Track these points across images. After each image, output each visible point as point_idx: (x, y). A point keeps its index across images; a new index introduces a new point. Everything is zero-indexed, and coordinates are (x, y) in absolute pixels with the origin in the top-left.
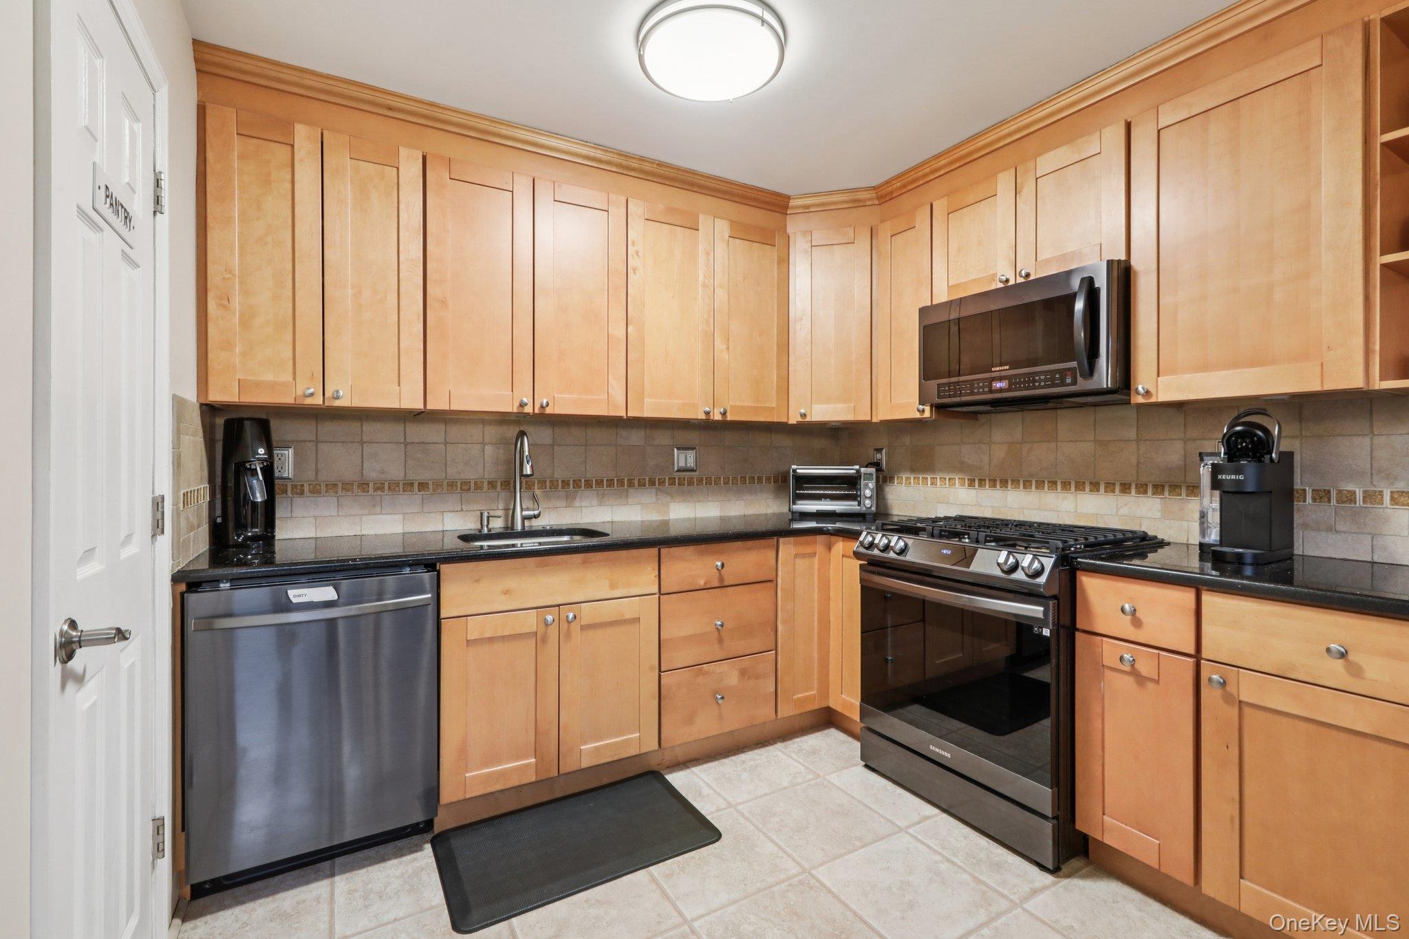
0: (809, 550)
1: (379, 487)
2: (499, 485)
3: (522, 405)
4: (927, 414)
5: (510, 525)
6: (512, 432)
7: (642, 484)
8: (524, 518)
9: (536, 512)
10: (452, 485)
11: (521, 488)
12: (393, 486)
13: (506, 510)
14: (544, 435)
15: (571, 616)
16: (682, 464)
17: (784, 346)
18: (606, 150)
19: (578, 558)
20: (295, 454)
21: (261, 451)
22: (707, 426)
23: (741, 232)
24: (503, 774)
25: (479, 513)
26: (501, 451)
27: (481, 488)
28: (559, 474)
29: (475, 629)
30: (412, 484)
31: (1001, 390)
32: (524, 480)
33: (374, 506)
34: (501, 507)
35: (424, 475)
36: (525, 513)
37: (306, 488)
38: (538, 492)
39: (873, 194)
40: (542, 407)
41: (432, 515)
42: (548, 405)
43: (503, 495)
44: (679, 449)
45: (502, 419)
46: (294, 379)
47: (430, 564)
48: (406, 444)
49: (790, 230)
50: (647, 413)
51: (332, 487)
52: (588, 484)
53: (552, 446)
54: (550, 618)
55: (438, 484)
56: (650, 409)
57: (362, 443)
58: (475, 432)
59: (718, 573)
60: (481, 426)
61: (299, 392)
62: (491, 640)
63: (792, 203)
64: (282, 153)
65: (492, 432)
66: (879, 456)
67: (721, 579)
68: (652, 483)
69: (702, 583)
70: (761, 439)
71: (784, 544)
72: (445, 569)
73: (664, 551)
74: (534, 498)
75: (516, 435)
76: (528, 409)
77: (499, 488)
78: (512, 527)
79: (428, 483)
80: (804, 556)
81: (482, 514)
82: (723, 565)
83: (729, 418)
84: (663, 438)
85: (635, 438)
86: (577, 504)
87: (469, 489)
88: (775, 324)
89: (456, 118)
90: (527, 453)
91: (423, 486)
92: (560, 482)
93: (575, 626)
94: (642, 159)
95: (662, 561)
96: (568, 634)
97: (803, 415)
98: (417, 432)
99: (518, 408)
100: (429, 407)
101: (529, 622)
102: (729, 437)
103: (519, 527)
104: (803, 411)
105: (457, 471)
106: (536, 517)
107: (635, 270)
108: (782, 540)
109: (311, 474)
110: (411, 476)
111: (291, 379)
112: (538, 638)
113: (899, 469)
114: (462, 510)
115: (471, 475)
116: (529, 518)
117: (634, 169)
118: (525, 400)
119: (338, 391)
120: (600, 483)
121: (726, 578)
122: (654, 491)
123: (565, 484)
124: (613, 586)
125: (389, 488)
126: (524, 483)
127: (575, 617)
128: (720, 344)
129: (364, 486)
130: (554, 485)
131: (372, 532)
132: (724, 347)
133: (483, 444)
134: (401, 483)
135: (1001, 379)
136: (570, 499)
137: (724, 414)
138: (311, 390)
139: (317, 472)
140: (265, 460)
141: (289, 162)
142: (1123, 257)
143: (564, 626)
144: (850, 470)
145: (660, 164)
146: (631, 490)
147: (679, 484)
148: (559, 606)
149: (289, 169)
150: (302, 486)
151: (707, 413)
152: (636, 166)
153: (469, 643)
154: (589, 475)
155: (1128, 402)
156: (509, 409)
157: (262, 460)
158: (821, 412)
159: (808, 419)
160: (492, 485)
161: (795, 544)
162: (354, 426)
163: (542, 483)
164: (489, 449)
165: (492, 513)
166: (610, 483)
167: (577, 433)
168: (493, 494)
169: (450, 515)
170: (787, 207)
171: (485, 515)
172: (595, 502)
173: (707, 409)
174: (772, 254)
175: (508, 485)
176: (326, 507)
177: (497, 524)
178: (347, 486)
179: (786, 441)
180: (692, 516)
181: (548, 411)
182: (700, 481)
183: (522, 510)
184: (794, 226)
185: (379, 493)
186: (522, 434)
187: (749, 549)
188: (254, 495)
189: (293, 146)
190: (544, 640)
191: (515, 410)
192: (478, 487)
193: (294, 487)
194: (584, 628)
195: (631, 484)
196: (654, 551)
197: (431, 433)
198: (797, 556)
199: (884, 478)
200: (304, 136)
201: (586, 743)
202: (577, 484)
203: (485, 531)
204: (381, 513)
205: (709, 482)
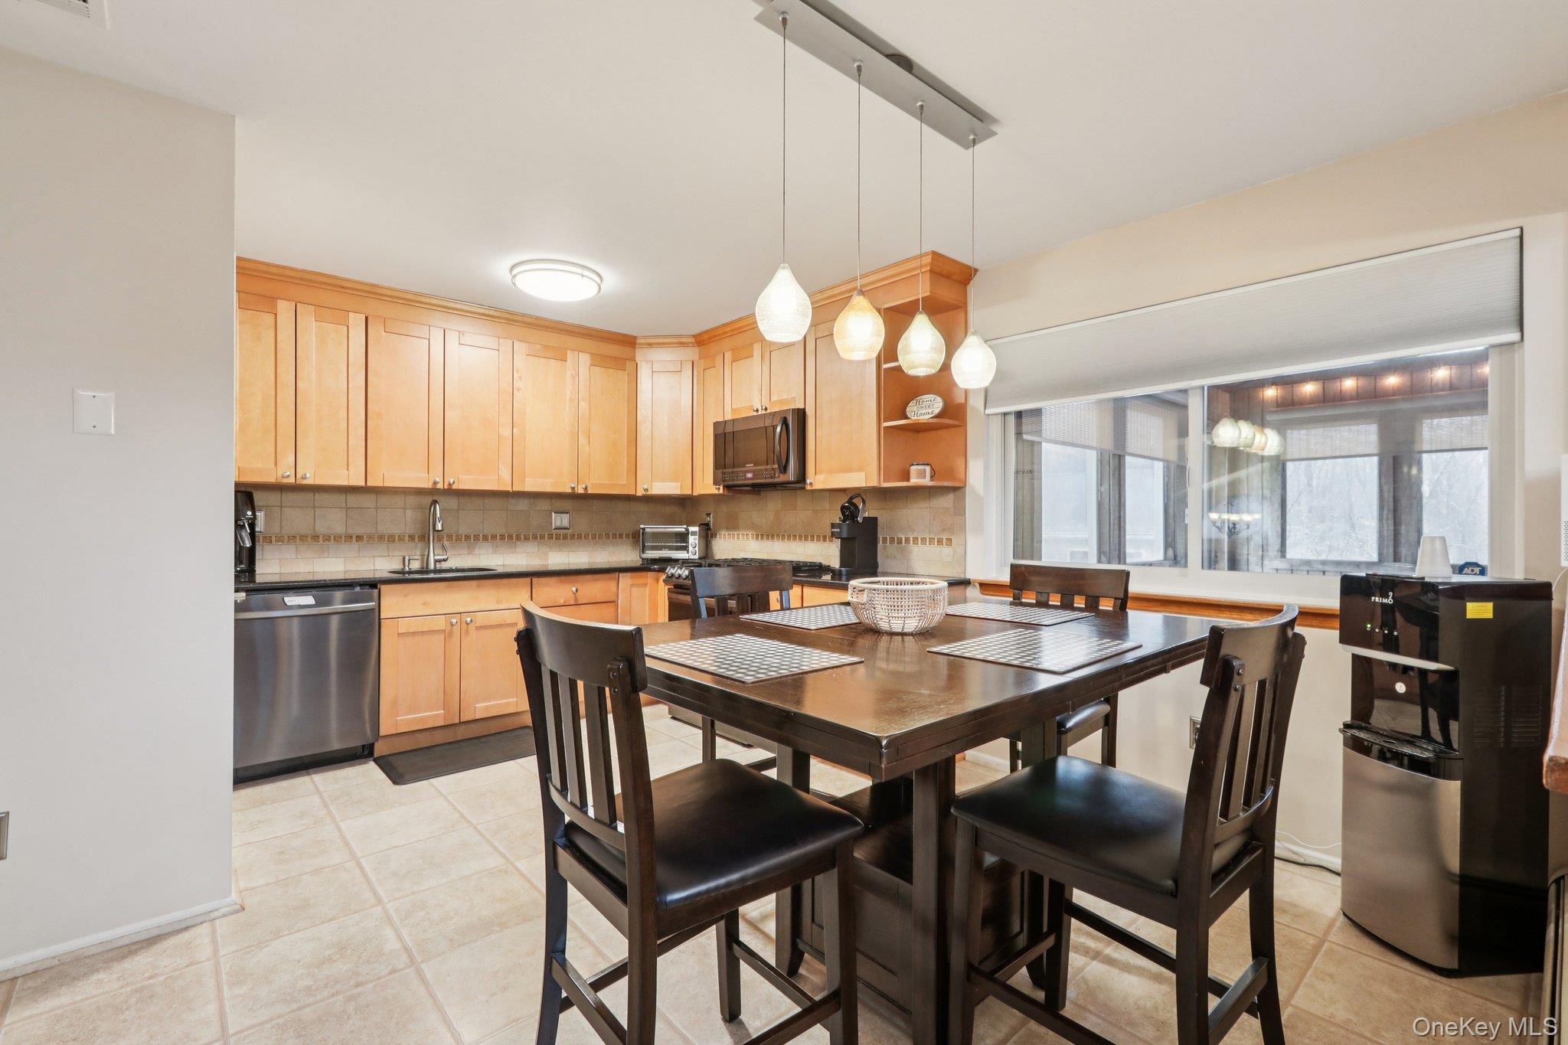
0: (641, 581)
1: (327, 538)
2: (417, 537)
3: (435, 483)
4: (721, 491)
5: (425, 567)
6: (428, 500)
7: (527, 539)
8: (436, 561)
9: (445, 557)
10: (381, 538)
11: (433, 541)
12: (337, 538)
13: (422, 555)
14: (452, 502)
15: (469, 620)
16: (558, 524)
17: (633, 441)
18: (497, 309)
19: (474, 583)
20: (266, 515)
21: (249, 513)
22: (573, 496)
23: (599, 360)
24: (422, 719)
25: (401, 558)
26: (419, 514)
27: (404, 540)
28: (463, 531)
29: (403, 626)
30: (351, 537)
31: (750, 479)
32: (436, 534)
33: (323, 552)
34: (418, 553)
35: (359, 531)
36: (436, 557)
37: (274, 539)
38: (446, 543)
39: (692, 340)
40: (450, 484)
41: (366, 559)
42: (454, 483)
43: (420, 545)
44: (555, 513)
45: (419, 492)
46: (276, 465)
47: (373, 584)
48: (347, 509)
49: (638, 359)
50: (527, 489)
51: (292, 538)
52: (485, 538)
53: (458, 510)
54: (454, 621)
55: (370, 537)
56: (530, 485)
57: (314, 507)
58: (399, 500)
59: (573, 596)
60: (403, 496)
61: (279, 474)
62: (414, 634)
63: (638, 341)
64: (268, 319)
65: (411, 500)
66: (708, 519)
67: (576, 599)
68: (535, 537)
69: (562, 602)
70: (621, 506)
71: (623, 577)
72: (384, 588)
73: (535, 580)
74: (444, 548)
75: (430, 502)
76: (440, 486)
77: (417, 540)
78: (427, 567)
79: (363, 537)
80: (639, 586)
81: (404, 558)
82: (577, 590)
83: (589, 492)
84: (544, 505)
85: (523, 505)
86: (476, 551)
87: (394, 541)
88: (626, 427)
89: (388, 293)
90: (438, 515)
91: (359, 538)
92: (463, 536)
93: (472, 627)
94: (524, 315)
95: (533, 586)
96: (467, 631)
97: (647, 490)
98: (353, 500)
99: (432, 485)
100: (368, 484)
101: (440, 623)
102: (597, 505)
103: (432, 566)
104: (646, 487)
105: (385, 528)
106: (444, 560)
107: (518, 390)
108: (621, 575)
109: (277, 530)
110: (350, 531)
111: (273, 466)
112: (448, 634)
113: (720, 529)
114: (389, 555)
115: (396, 531)
116: (440, 561)
117: (517, 321)
118: (438, 480)
119: (305, 474)
120: (494, 537)
121: (579, 598)
122: (536, 543)
123: (468, 537)
124: (498, 602)
125: (335, 539)
126: (436, 537)
127: (472, 621)
128: (583, 441)
129: (315, 538)
130: (459, 538)
131: (321, 570)
132: (586, 442)
133: (405, 509)
134: (343, 537)
135: (749, 472)
136: (471, 549)
137: (586, 489)
138: (288, 473)
139: (281, 527)
140: (251, 519)
141: (273, 325)
142: (802, 407)
143: (464, 626)
144: (681, 529)
145: (537, 318)
146: (518, 543)
147: (556, 539)
148: (460, 613)
149: (273, 329)
150: (271, 537)
151: (573, 488)
152: (521, 320)
153: (399, 634)
154: (486, 532)
155: (804, 488)
156: (426, 486)
157: (248, 519)
158: (660, 488)
159: (649, 493)
160: (412, 538)
161: (631, 578)
162: (309, 496)
163: (450, 537)
164: (409, 513)
165: (411, 558)
166: (502, 537)
167: (478, 501)
168: (412, 544)
169: (380, 559)
170: (635, 344)
171: (407, 558)
172: (490, 551)
173: (573, 485)
174: (622, 377)
175: (424, 538)
176: (288, 552)
177: (416, 565)
178: (303, 538)
179: (642, 508)
180: (567, 561)
181: (455, 487)
182: (572, 537)
183: (434, 555)
184: (641, 355)
185: (328, 543)
186: (435, 502)
187: (597, 580)
188: (243, 542)
189: (276, 314)
190: (451, 634)
191: (430, 487)
192: (401, 539)
193: (264, 538)
194: (479, 628)
195: (518, 538)
196: (528, 580)
197: (368, 501)
198: (632, 585)
199: (708, 534)
200: (284, 308)
201: (478, 703)
202: (476, 537)
203: (407, 569)
204: (328, 557)
205: (580, 537)
